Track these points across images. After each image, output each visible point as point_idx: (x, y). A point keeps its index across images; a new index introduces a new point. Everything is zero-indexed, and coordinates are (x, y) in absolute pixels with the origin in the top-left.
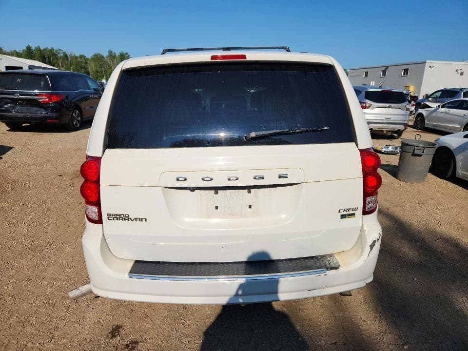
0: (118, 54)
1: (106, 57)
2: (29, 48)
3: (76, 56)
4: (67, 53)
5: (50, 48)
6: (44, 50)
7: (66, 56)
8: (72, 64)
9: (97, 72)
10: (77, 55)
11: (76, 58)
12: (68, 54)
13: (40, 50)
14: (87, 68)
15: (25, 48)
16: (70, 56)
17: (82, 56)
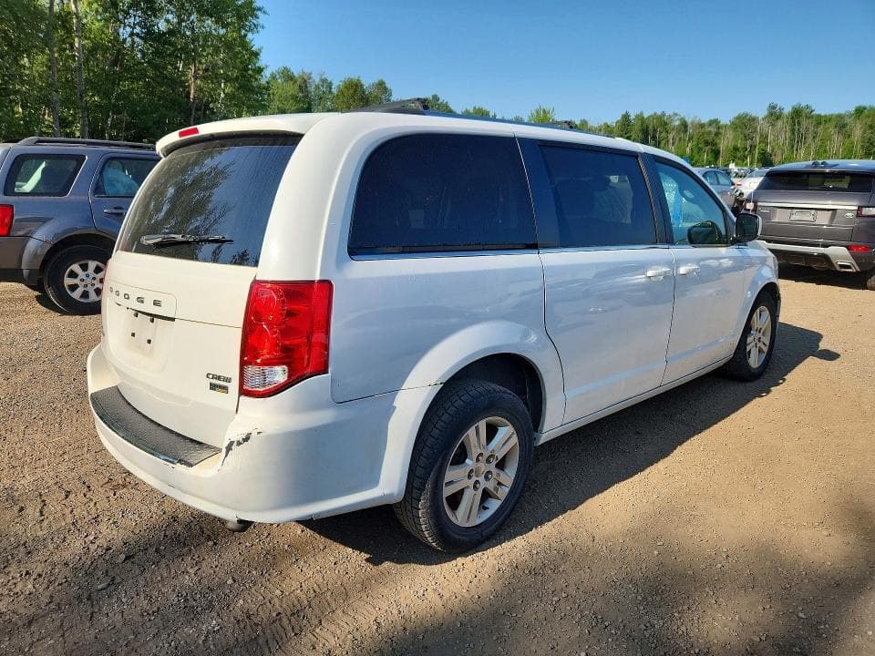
0: (787, 110)
1: (763, 119)
2: (626, 117)
3: (703, 122)
4: (686, 119)
5: (659, 113)
6: (649, 117)
7: (684, 125)
8: (691, 138)
9: (736, 149)
10: (705, 120)
11: (702, 126)
12: (689, 121)
13: (643, 118)
14: (716, 144)
15: (619, 118)
16: (692, 123)
17: (714, 122)
